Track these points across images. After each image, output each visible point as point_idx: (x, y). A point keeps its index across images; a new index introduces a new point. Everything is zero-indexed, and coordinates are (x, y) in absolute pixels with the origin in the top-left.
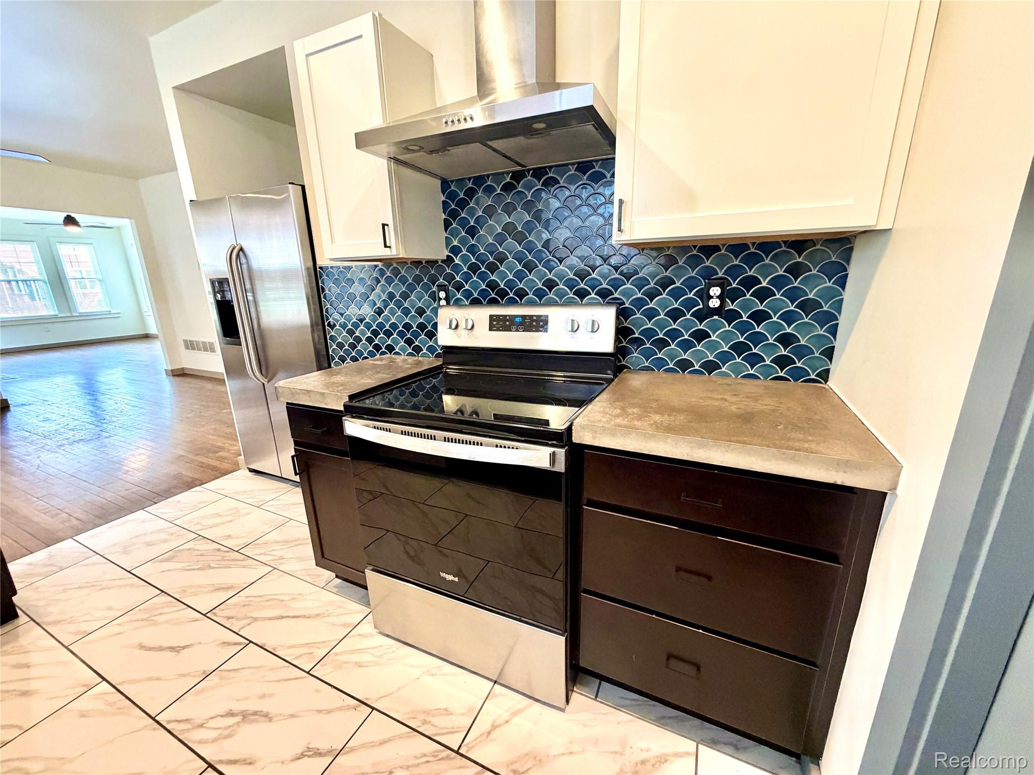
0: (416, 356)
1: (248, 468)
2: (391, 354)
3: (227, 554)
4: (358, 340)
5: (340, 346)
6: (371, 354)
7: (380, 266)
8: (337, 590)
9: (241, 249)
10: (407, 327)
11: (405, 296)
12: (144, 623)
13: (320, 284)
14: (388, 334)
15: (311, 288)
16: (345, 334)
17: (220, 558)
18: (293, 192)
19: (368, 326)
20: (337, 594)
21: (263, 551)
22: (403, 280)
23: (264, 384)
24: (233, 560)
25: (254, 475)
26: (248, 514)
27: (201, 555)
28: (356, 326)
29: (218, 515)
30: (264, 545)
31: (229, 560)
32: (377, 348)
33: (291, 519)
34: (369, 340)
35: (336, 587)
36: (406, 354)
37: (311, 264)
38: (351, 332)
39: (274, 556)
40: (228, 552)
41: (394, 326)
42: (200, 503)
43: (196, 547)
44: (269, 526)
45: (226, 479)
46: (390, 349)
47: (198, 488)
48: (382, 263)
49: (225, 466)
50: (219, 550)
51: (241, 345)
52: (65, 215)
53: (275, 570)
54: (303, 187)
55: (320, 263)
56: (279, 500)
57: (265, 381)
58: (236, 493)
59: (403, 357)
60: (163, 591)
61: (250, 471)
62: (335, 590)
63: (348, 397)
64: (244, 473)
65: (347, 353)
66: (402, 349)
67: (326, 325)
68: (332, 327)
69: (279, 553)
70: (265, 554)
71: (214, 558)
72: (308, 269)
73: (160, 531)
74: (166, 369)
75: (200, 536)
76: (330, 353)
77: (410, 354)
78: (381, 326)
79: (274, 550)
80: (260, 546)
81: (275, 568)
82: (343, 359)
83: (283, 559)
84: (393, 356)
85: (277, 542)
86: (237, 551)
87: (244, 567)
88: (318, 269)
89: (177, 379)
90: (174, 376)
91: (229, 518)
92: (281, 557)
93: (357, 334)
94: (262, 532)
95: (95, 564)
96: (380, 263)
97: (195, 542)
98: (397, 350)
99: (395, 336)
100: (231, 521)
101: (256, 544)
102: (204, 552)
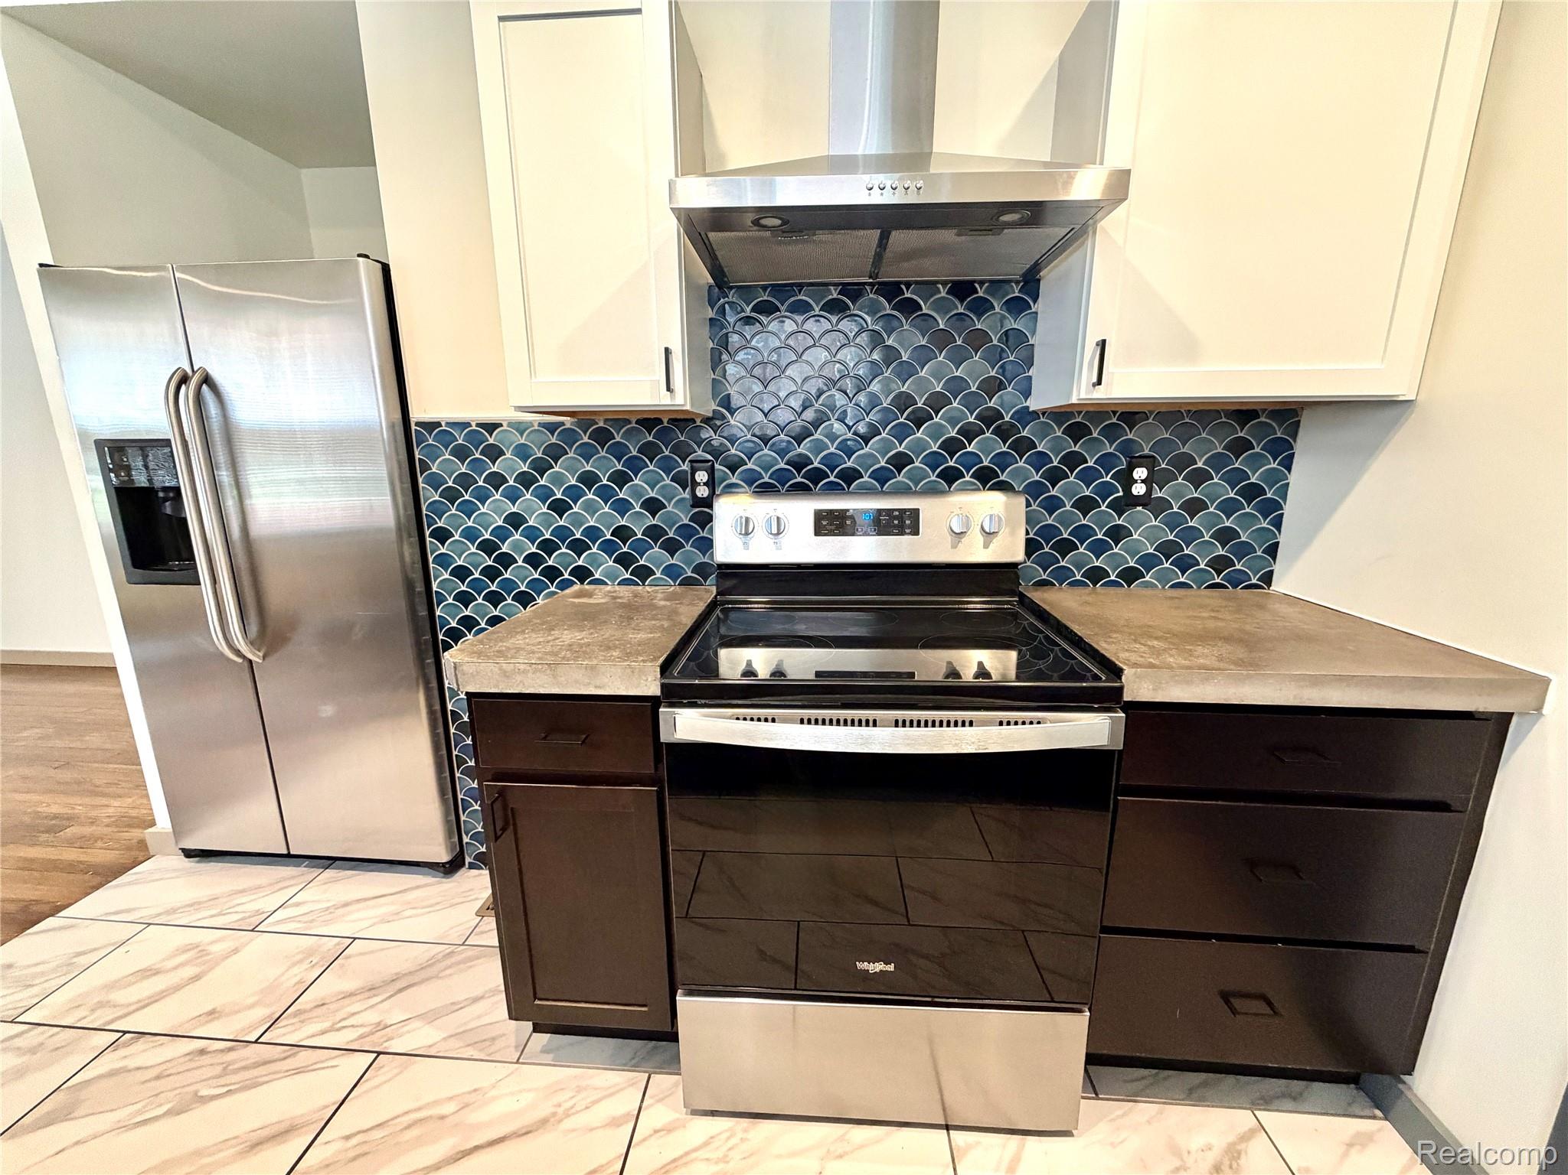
0: (639, 585)
1: (183, 850)
2: (582, 583)
3: (231, 1055)
4: (506, 560)
6: (537, 586)
7: (568, 426)
8: (551, 1056)
9: (207, 380)
14: (579, 547)
16: (473, 550)
17: (218, 1069)
18: (365, 278)
20: (554, 1065)
21: (327, 1025)
22: (619, 452)
23: (250, 661)
24: (257, 1065)
25: (198, 862)
26: (236, 951)
28: (502, 534)
29: (147, 972)
30: (319, 1011)
31: (245, 1068)
32: (552, 573)
33: (355, 939)
34: (533, 560)
35: (545, 1050)
36: (616, 584)
37: (397, 415)
38: (488, 547)
39: (361, 1026)
40: (230, 1049)
41: (593, 533)
43: (131, 1063)
44: (306, 965)
45: (130, 883)
46: (582, 574)
47: (51, 922)
48: (573, 420)
50: (202, 1052)
51: (199, 584)
53: (381, 1056)
54: (386, 270)
55: (417, 414)
56: (297, 905)
57: (258, 657)
58: (173, 911)
59: (609, 588)
61: (191, 857)
62: (548, 1058)
63: (658, 669)
64: (167, 863)
65: (477, 585)
66: (606, 573)
67: (428, 534)
68: (442, 535)
69: (372, 1017)
70: (332, 1029)
71: (198, 1075)
75: (125, 1033)
76: (435, 588)
77: (625, 582)
78: (562, 533)
79: (354, 1014)
80: (310, 1015)
81: (379, 1053)
82: (465, 599)
83: (386, 1027)
84: (587, 587)
85: (351, 995)
86: (256, 1042)
87: (299, 1071)
88: (413, 427)
91: (189, 972)
92: (379, 1023)
93: (505, 548)
94: (300, 982)
96: (569, 418)
97: (122, 1052)
98: (597, 576)
99: (594, 550)
100: (196, 978)
101: (299, 1012)
102: (164, 1067)
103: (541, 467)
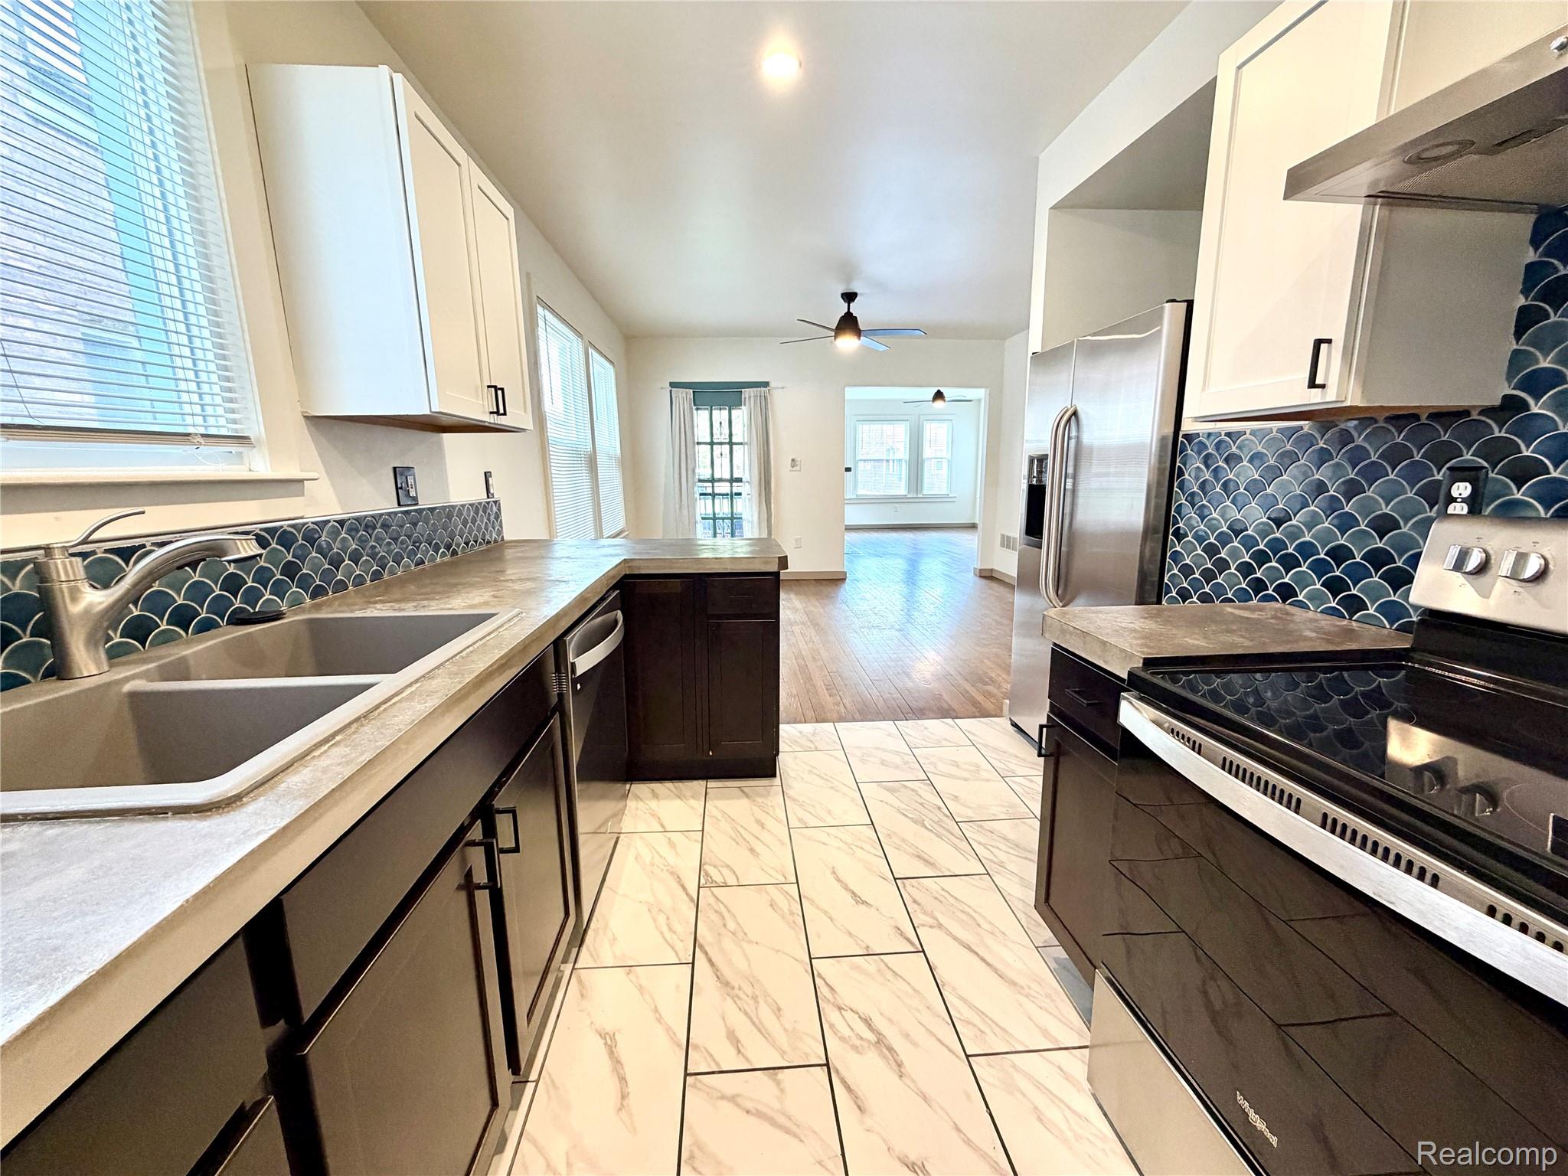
0: (1345, 618)
1: (1011, 719)
2: (1284, 601)
3: (945, 819)
4: (1223, 565)
5: (1187, 571)
6: (1243, 596)
7: (1306, 429)
8: (1057, 966)
9: (1075, 413)
10: (1339, 554)
11: (1352, 489)
12: (845, 847)
13: (1178, 464)
14: (1289, 563)
15: (1161, 471)
16: (1199, 551)
17: (936, 819)
18: (1172, 314)
19: (1249, 543)
20: (1052, 972)
21: (983, 841)
22: (1356, 456)
24: (948, 831)
25: (1015, 731)
26: (988, 780)
27: (921, 804)
28: (1224, 540)
29: (956, 765)
30: (989, 834)
31: (944, 828)
32: (1259, 586)
33: (1036, 817)
34: (1246, 569)
35: (1056, 960)
36: (1319, 610)
37: (1171, 430)
38: (1211, 550)
39: (995, 856)
40: (947, 816)
41: (1306, 549)
42: (946, 739)
43: (920, 792)
44: (1004, 810)
45: (984, 723)
46: (1286, 592)
47: (949, 721)
48: (1310, 423)
49: (988, 705)
50: (939, 808)
52: (935, 390)
53: (988, 876)
54: (1190, 304)
55: (1185, 427)
56: (1032, 781)
57: (1058, 605)
58: (986, 746)
59: (1311, 614)
60: (873, 824)
61: (1012, 725)
62: (1053, 965)
63: (1142, 661)
64: (1004, 723)
65: (1196, 585)
66: (1311, 597)
67: (1171, 531)
68: (1180, 537)
69: (1002, 856)
70: (985, 846)
71: (931, 815)
72: (1163, 440)
73: (897, 753)
74: (976, 567)
75: (929, 780)
76: (1166, 581)
77: (1332, 612)
78: (1277, 545)
79: (998, 848)
80: (983, 831)
81: (988, 874)
82: (1184, 595)
83: (1003, 867)
84: (1288, 607)
85: (1007, 840)
86: (957, 822)
87: (956, 847)
89: (983, 582)
90: (981, 577)
91: (966, 775)
92: (1002, 862)
93: (1223, 554)
94: (994, 815)
95: (836, 758)
96: (1307, 422)
97: (922, 786)
98: (1301, 598)
99: (1304, 568)
100: (966, 780)
101: (981, 826)
102: (925, 802)
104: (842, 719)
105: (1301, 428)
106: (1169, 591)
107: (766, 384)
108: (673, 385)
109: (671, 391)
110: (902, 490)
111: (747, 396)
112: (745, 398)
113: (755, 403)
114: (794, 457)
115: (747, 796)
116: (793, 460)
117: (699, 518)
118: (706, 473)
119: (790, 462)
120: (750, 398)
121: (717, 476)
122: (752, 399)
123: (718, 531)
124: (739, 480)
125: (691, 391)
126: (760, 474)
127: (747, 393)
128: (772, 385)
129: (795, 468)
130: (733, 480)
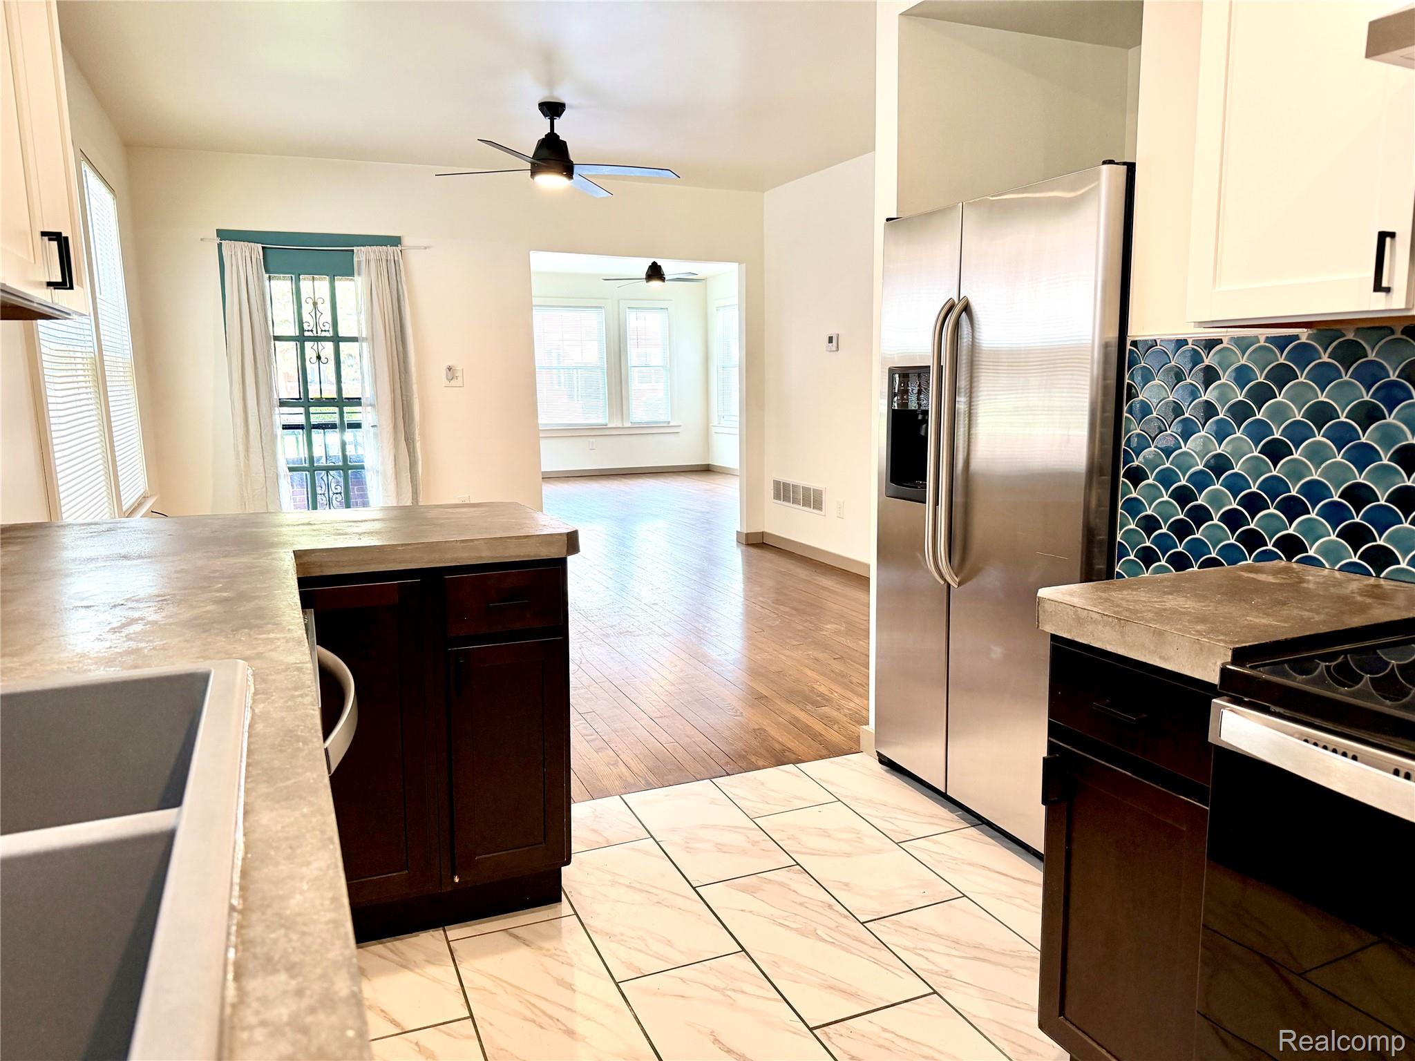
0: (1371, 575)
1: (879, 754)
2: (1289, 559)
3: (844, 921)
4: (1201, 515)
5: (1150, 524)
6: (1231, 555)
7: (1304, 339)
9: (967, 308)
10: (1359, 495)
11: (1368, 415)
12: (717, 995)
13: (1127, 381)
14: (1293, 508)
15: (1105, 389)
16: (1166, 498)
17: (833, 925)
18: (1109, 180)
19: (1235, 485)
21: (911, 945)
22: (1371, 375)
23: (949, 585)
24: (855, 938)
25: (886, 771)
26: (880, 851)
27: (801, 904)
28: (1201, 481)
29: (825, 833)
30: (911, 931)
31: (848, 935)
32: (1252, 540)
33: (965, 896)
34: (1232, 519)
36: (1336, 568)
37: (1114, 334)
38: (1183, 496)
39: (933, 963)
40: (845, 917)
41: (1315, 491)
42: (798, 798)
43: (794, 886)
44: (919, 893)
45: (840, 765)
46: (1291, 546)
47: (790, 767)
48: (1310, 331)
49: (834, 736)
50: (830, 906)
51: (925, 503)
53: (936, 996)
54: (1131, 168)
55: (1134, 332)
56: (936, 842)
57: (954, 581)
58: (856, 799)
59: (1326, 572)
60: (743, 950)
61: (881, 762)
63: (1230, 653)
64: (870, 761)
65: (1163, 542)
66: (1324, 551)
67: (1122, 473)
68: (1136, 476)
69: (944, 962)
70: (913, 951)
71: (822, 919)
72: (1106, 346)
73: (735, 829)
74: (739, 530)
75: (798, 864)
76: (1118, 539)
77: (1354, 569)
78: (1274, 487)
79: (932, 951)
80: (904, 930)
81: (935, 992)
82: (1148, 557)
83: (952, 978)
84: (1295, 566)
85: (940, 936)
86: (862, 923)
87: (876, 962)
88: (1129, 347)
89: (755, 552)
90: (748, 545)
91: (846, 847)
92: (947, 971)
93: (1201, 501)
95: (646, 853)
96: (1305, 330)
97: (791, 875)
98: (1311, 553)
99: (1313, 515)
100: (848, 855)
101: (897, 923)
102: (806, 900)
103: (1261, 395)
104: (629, 788)
105: (1297, 337)
106: (1123, 553)
107: (395, 241)
108: (224, 235)
109: (220, 246)
110: (599, 417)
111: (363, 258)
112: (359, 262)
113: (379, 274)
114: (450, 364)
115: (526, 943)
116: (450, 369)
117: (283, 468)
118: (290, 389)
119: (444, 372)
120: (368, 262)
121: (314, 393)
122: (373, 264)
123: (319, 491)
124: (356, 402)
125: (260, 246)
126: (393, 391)
127: (361, 254)
128: (406, 241)
129: (453, 383)
130: (340, 402)
